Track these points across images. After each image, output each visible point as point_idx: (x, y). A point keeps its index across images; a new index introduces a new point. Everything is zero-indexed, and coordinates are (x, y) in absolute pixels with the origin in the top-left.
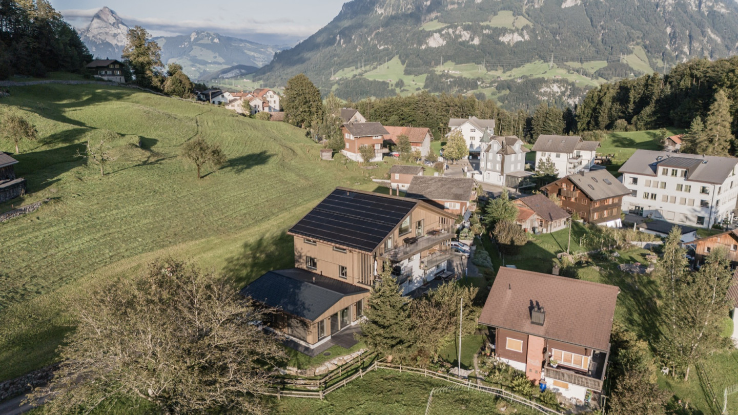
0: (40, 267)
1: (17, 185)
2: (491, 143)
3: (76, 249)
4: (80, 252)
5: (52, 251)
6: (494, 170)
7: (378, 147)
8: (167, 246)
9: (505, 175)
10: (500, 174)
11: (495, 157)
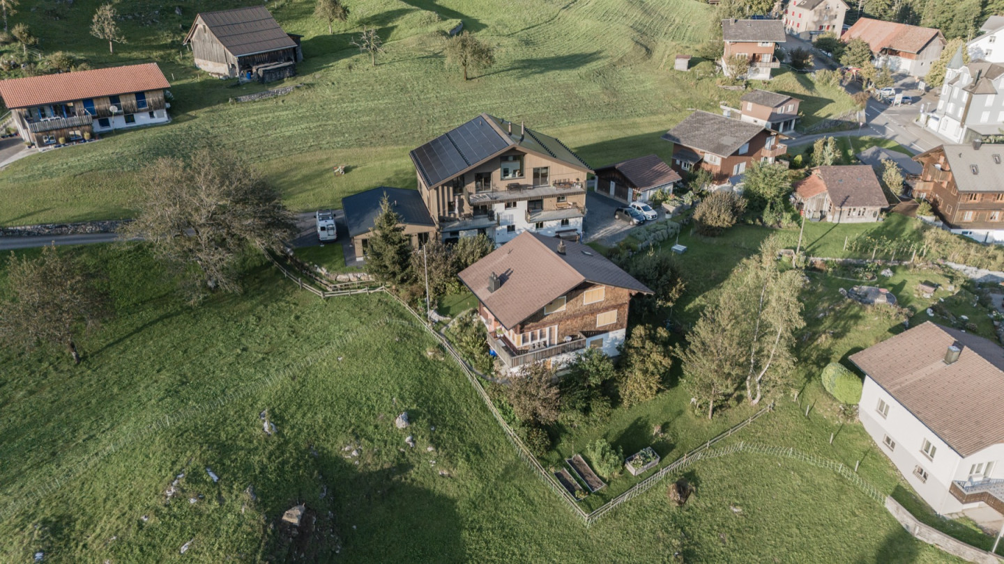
0: (252, 144)
1: (285, 68)
2: (959, 71)
3: (288, 134)
4: (289, 137)
5: (269, 132)
6: (954, 117)
7: (767, 58)
8: (366, 146)
9: (966, 127)
10: (959, 123)
11: (960, 96)
